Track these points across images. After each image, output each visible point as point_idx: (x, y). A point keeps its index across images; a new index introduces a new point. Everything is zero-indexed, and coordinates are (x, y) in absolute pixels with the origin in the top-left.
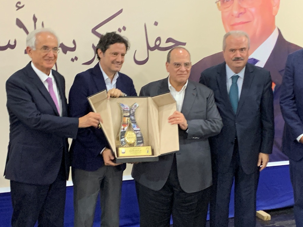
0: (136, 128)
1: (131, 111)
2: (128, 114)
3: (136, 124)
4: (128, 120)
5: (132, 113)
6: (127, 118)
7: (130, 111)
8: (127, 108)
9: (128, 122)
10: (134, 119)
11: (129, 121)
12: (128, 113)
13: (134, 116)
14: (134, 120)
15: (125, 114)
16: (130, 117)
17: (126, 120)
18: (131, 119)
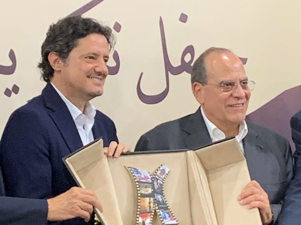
0: (169, 219)
1: (155, 183)
2: (150, 191)
3: (168, 211)
4: (150, 203)
5: (156, 187)
6: (147, 199)
7: (152, 183)
8: (146, 178)
9: (150, 207)
10: (163, 201)
11: (152, 205)
12: (149, 187)
13: (162, 194)
14: (164, 203)
15: (143, 191)
16: (154, 197)
17: (147, 204)
18: (156, 202)
